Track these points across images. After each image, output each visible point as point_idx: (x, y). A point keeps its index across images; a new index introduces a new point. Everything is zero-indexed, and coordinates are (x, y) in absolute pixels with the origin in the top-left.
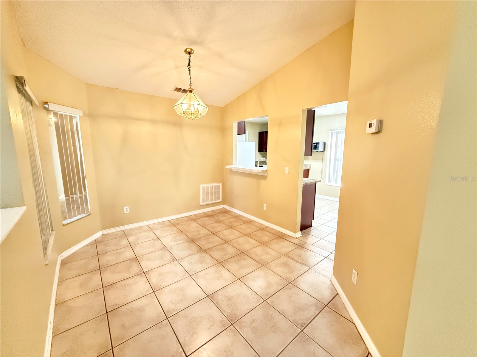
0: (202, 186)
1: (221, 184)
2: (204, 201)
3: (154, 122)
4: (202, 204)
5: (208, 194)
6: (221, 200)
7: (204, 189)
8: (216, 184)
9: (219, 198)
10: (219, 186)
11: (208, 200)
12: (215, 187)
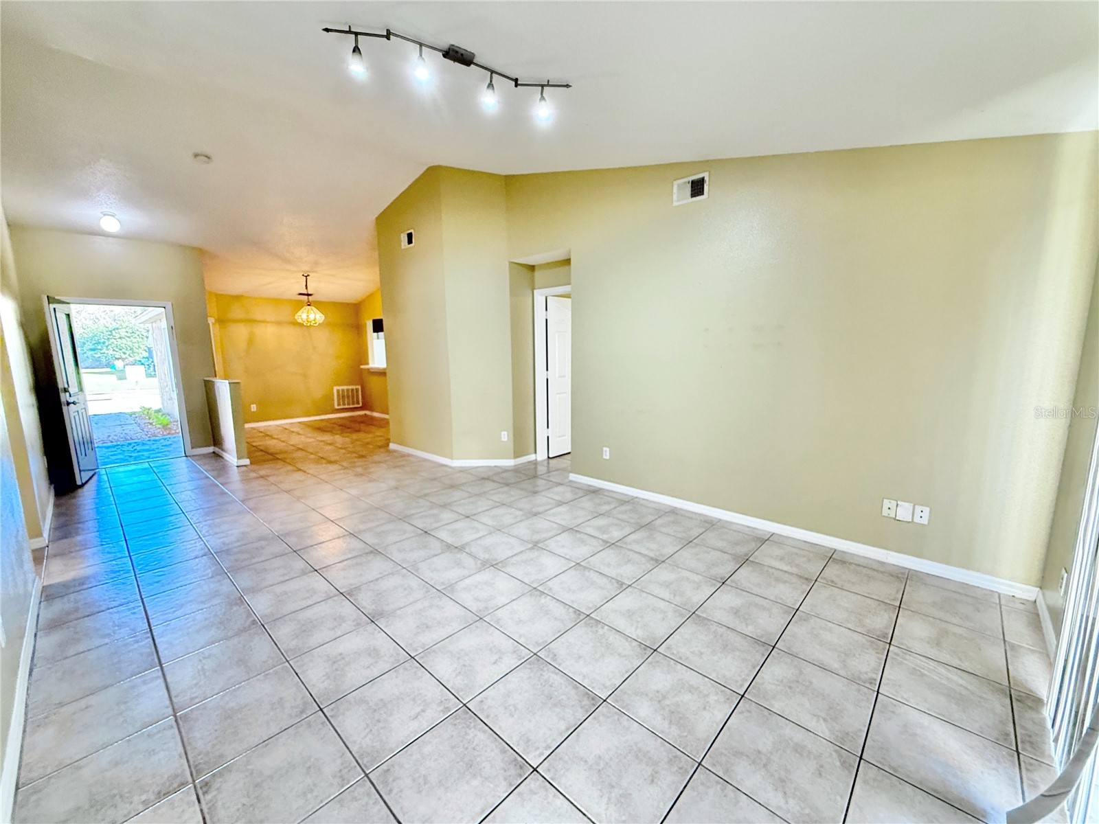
0: (335, 389)
1: (359, 387)
2: (339, 405)
3: (279, 323)
4: (336, 407)
5: (343, 397)
6: (360, 405)
7: (338, 391)
8: (354, 387)
9: (358, 403)
10: (357, 390)
11: (344, 404)
12: (352, 390)
